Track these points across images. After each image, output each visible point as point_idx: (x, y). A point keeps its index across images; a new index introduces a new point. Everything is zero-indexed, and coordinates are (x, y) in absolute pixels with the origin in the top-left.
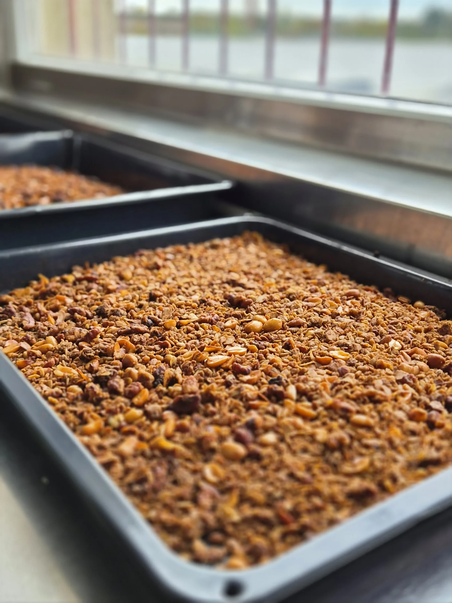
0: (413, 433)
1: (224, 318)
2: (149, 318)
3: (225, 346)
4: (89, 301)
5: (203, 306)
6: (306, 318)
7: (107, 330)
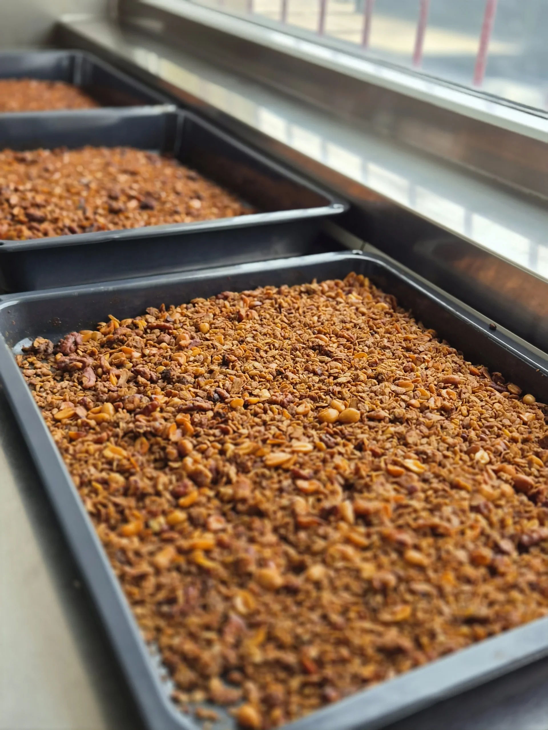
0: (468, 581)
1: (299, 398)
2: (216, 392)
3: (291, 439)
4: (156, 359)
5: (279, 379)
6: (389, 410)
7: (169, 402)
